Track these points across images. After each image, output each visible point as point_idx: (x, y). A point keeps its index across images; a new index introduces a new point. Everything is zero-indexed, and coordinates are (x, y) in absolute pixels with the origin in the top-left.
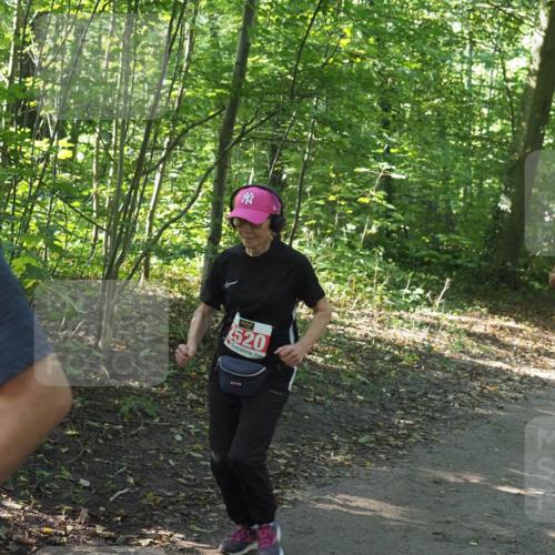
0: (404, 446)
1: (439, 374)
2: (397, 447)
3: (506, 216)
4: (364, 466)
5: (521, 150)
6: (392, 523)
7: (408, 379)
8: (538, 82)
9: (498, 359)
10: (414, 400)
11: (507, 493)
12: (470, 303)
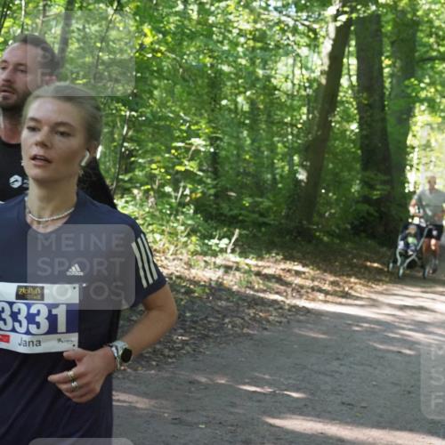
0: (174, 356)
1: (224, 303)
2: (169, 356)
3: (303, 184)
4: (136, 370)
5: (314, 132)
6: (142, 412)
7: (195, 307)
8: (328, 80)
9: (277, 293)
10: (195, 322)
11: (246, 390)
12: (269, 252)
